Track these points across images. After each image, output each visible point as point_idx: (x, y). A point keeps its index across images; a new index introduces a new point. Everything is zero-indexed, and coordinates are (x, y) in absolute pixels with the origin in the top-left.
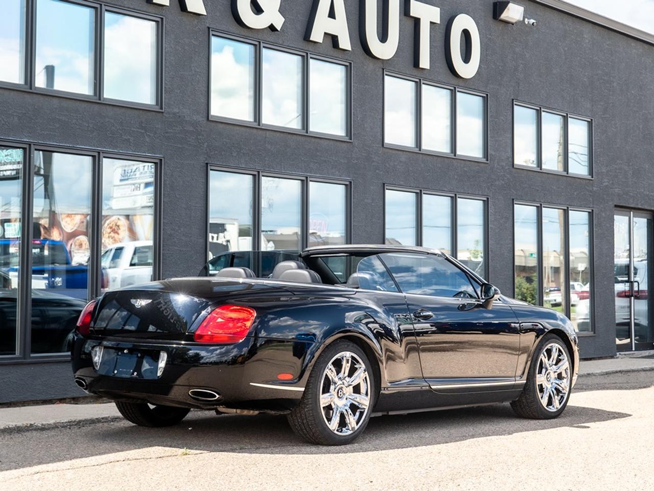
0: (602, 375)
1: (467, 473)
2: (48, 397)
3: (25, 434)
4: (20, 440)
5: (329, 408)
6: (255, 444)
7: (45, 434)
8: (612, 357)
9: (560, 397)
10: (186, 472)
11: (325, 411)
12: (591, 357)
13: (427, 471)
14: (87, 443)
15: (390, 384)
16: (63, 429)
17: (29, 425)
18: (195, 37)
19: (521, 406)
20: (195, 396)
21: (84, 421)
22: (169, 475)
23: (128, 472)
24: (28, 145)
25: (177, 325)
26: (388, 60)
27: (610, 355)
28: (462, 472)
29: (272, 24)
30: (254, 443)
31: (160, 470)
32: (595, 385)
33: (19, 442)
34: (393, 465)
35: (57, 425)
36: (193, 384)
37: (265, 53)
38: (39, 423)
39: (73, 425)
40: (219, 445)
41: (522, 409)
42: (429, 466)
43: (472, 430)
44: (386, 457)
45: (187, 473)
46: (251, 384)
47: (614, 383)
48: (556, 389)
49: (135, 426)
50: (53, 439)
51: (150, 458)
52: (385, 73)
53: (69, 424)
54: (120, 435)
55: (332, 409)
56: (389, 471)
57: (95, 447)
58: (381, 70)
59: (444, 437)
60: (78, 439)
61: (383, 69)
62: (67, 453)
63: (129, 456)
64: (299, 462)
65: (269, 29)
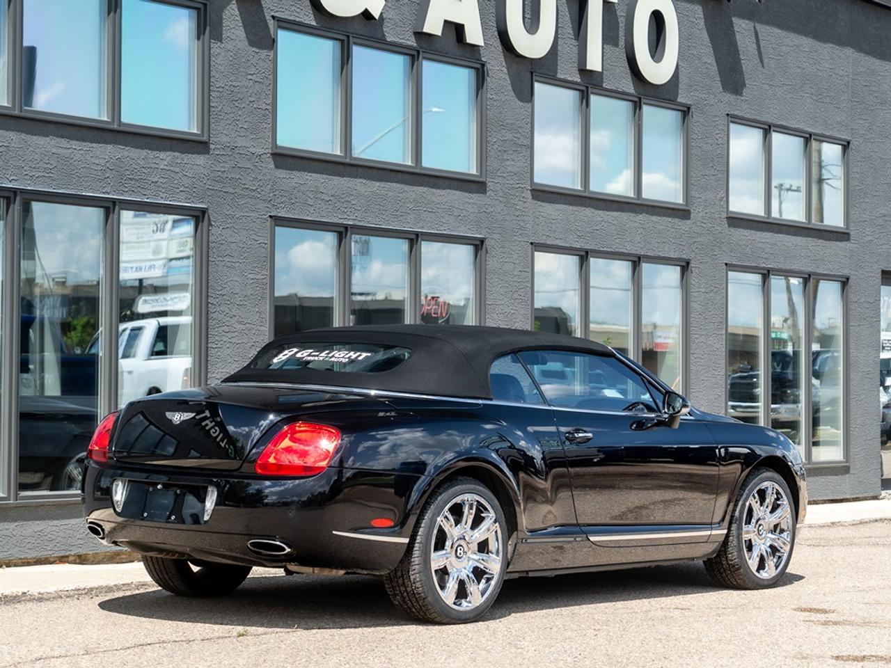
0: (853, 525)
1: (632, 662)
2: (44, 554)
3: (16, 606)
4: (10, 615)
5: (443, 573)
6: (338, 622)
7: (44, 606)
8: (875, 498)
9: (777, 557)
10: (244, 659)
11: (438, 575)
12: (841, 498)
13: (575, 659)
14: (104, 619)
15: (530, 534)
16: (68, 599)
17: (20, 594)
18: (253, 31)
19: (719, 570)
20: (256, 549)
21: (97, 589)
22: (220, 663)
23: (164, 659)
24: (12, 193)
25: (230, 451)
26: (540, 59)
27: (872, 494)
28: (625, 661)
29: (366, 10)
30: (338, 620)
31: (208, 657)
32: (839, 540)
33: (8, 617)
34: (530, 652)
35: (60, 593)
36: (254, 533)
37: (357, 51)
38: (34, 590)
39: (82, 594)
40: (289, 622)
41: (721, 574)
42: (579, 653)
43: (647, 604)
44: (520, 641)
45: (246, 661)
46: (334, 532)
47: (867, 538)
48: (771, 546)
49: (171, 596)
50: (56, 614)
51: (194, 641)
52: (534, 78)
53: (76, 592)
54: (149, 608)
55: (448, 574)
56: (524, 659)
57: (116, 624)
58: (529, 74)
59: (606, 613)
60: (91, 614)
61: (532, 73)
62: (78, 633)
63: (164, 637)
64: (401, 647)
65: (362, 16)
